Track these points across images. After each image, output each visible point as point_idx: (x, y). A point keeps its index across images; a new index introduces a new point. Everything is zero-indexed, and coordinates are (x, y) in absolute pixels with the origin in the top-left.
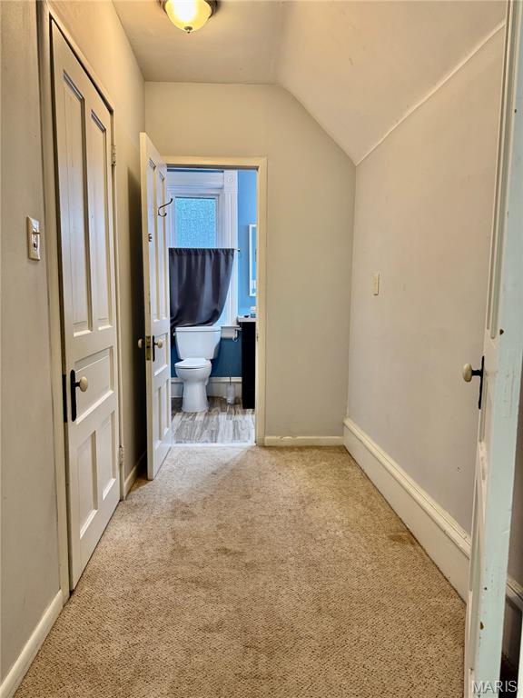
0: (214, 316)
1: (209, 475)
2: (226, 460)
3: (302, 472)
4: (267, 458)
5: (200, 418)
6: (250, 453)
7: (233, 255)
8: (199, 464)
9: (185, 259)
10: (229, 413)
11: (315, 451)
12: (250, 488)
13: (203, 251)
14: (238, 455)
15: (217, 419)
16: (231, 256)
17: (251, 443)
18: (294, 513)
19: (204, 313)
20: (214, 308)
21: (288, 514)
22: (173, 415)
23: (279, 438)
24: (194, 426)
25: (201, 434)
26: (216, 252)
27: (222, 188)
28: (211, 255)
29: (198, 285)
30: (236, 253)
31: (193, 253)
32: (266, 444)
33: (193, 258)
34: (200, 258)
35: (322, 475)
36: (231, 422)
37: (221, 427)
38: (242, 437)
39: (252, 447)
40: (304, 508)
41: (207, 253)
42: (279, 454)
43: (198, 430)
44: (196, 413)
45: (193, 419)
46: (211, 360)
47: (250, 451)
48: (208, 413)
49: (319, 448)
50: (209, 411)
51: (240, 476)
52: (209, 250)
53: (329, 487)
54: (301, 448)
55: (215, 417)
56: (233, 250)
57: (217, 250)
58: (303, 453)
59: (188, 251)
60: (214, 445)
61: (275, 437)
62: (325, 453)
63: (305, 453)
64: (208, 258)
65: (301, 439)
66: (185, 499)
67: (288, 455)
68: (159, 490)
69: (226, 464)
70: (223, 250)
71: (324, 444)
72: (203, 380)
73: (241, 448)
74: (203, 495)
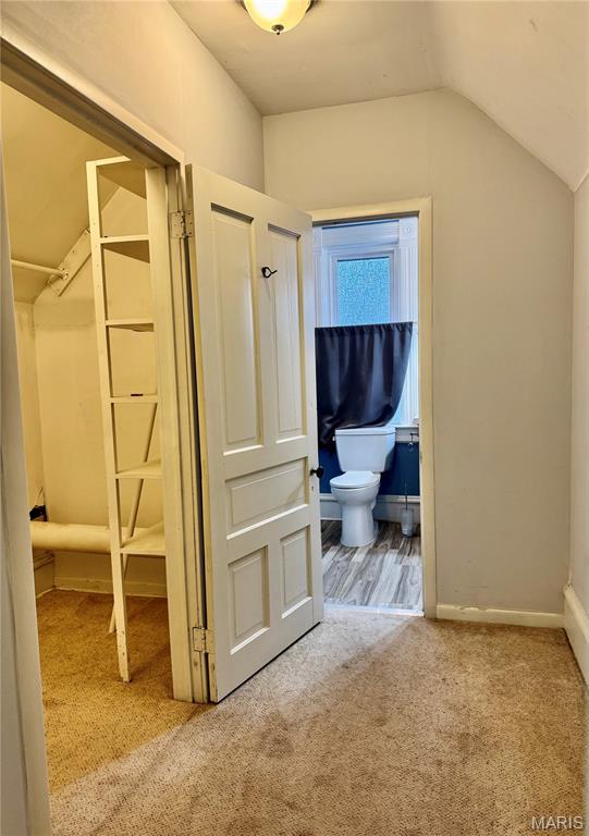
0: (386, 414)
1: (337, 668)
2: (370, 641)
3: (482, 680)
4: (434, 643)
5: (359, 558)
6: (410, 632)
7: (411, 331)
8: (330, 645)
9: (347, 340)
10: (402, 552)
11: (515, 637)
12: (389, 704)
13: (371, 328)
14: (391, 633)
15: (382, 561)
16: (408, 333)
17: (417, 612)
18: (445, 770)
19: (372, 410)
20: (387, 402)
21: (433, 770)
22: (325, 550)
23: (458, 608)
24: (346, 571)
25: (351, 589)
26: (388, 329)
27: (397, 243)
28: (381, 333)
29: (364, 373)
30: (415, 328)
31: (357, 332)
32: (438, 617)
33: (358, 337)
34: (367, 337)
35: (513, 690)
36: (400, 567)
37: (383, 577)
38: (407, 597)
39: (418, 619)
40: (464, 762)
41: (376, 330)
42: (454, 637)
43: (350, 578)
44: (357, 548)
45: (349, 559)
46: (382, 473)
47: (412, 626)
48: (372, 552)
49: (521, 630)
50: (376, 546)
51: (382, 676)
52: (379, 326)
53: (520, 719)
54: (493, 629)
55: (381, 557)
56: (411, 324)
57: (389, 325)
58: (492, 640)
59: (352, 330)
60: (364, 609)
61: (452, 607)
62: (530, 643)
63: (494, 640)
64: (377, 337)
65: (493, 613)
66: (288, 714)
67: (468, 640)
68: (259, 689)
69: (369, 649)
70: (397, 325)
71: (531, 623)
72: (368, 503)
73: (399, 618)
74: (316, 708)
